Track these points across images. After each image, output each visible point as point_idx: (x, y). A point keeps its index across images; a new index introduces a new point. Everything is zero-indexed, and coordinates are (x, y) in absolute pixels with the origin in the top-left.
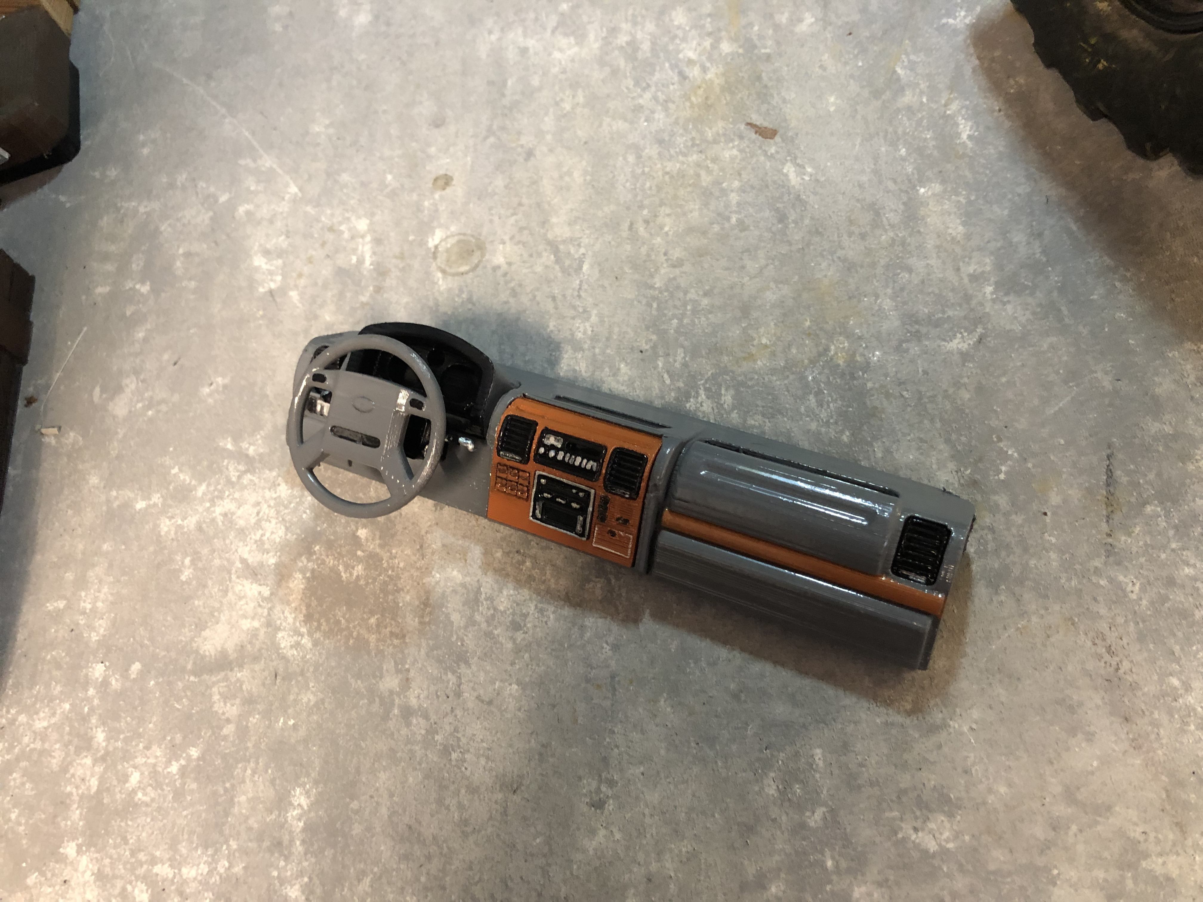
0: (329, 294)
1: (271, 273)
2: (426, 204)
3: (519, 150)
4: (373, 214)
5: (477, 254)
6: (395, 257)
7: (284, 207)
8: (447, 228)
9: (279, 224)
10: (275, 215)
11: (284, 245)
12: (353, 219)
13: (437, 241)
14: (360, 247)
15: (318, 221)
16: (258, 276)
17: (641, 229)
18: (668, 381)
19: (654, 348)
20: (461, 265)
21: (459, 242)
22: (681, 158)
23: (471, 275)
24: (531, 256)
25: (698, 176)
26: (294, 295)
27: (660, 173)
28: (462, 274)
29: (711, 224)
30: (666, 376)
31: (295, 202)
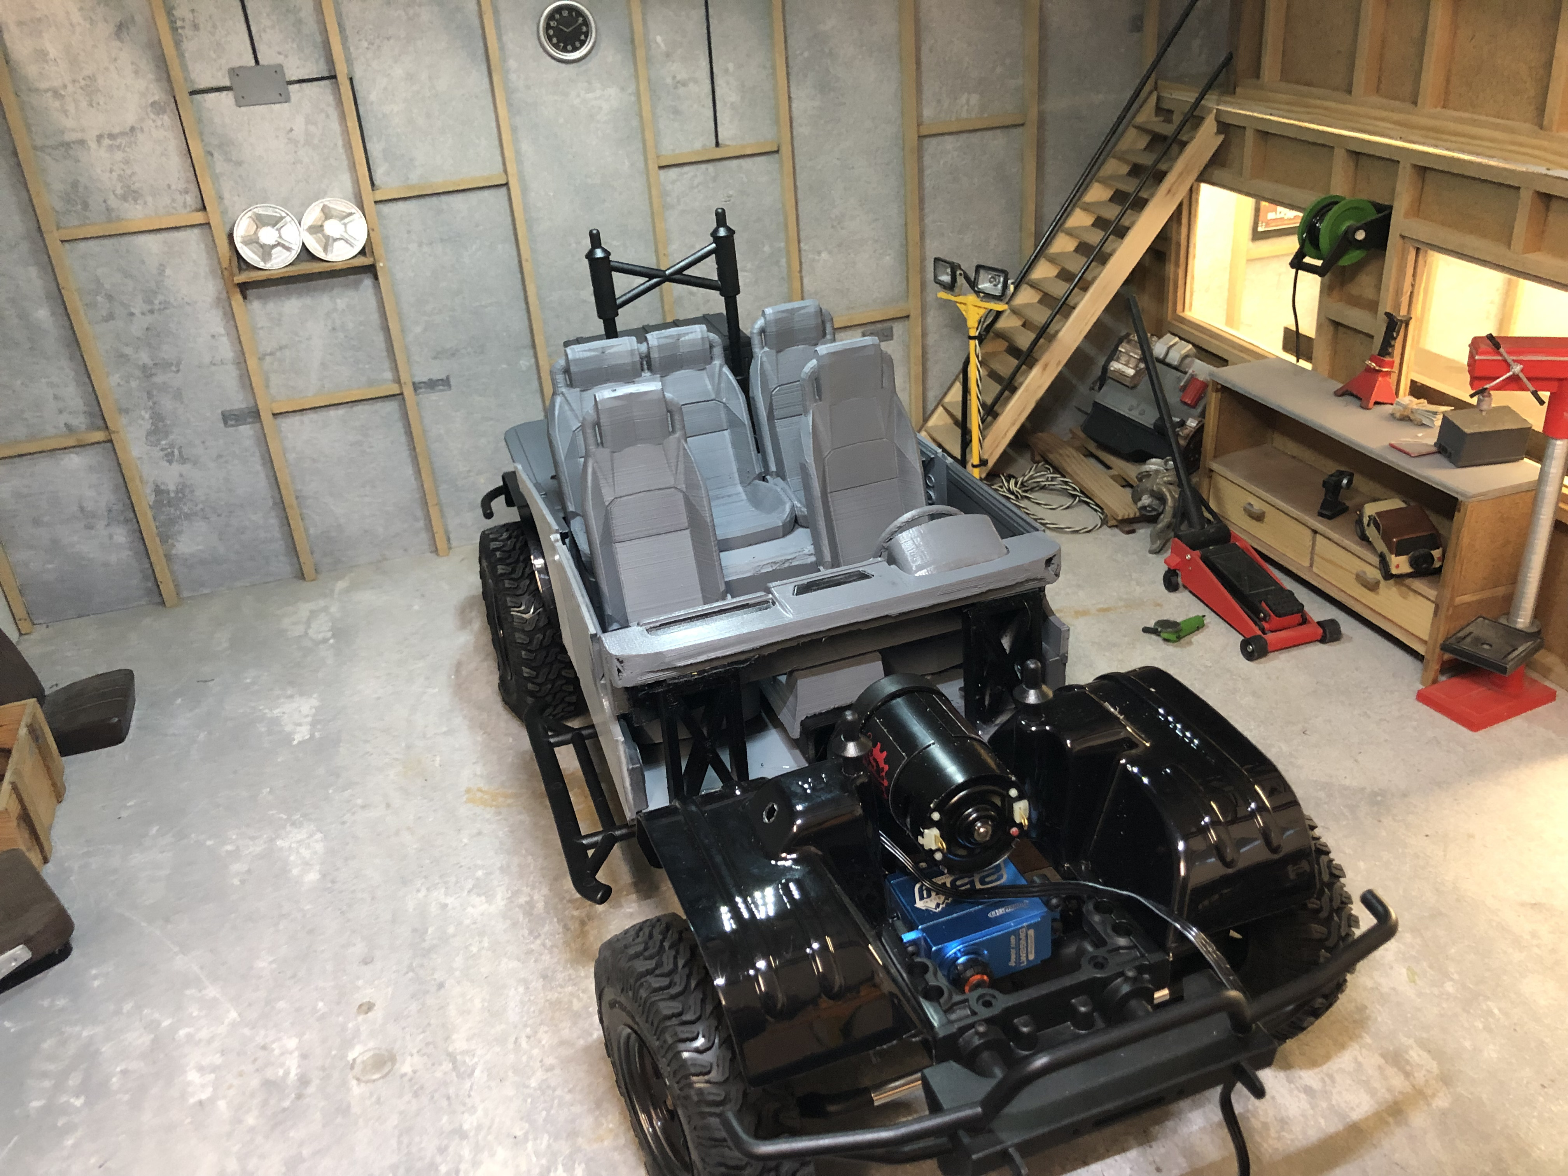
0: (255, 1101)
1: (202, 1085)
2: (350, 1026)
3: (432, 982)
4: (302, 1034)
5: (390, 1064)
6: (318, 1069)
7: (223, 1030)
8: (366, 1044)
9: (216, 1044)
10: (213, 1036)
11: (218, 1062)
12: (284, 1037)
13: (355, 1055)
14: (287, 1062)
15: (253, 1040)
16: (189, 1088)
18: (534, 1159)
19: (526, 1134)
20: (374, 1073)
21: (375, 1055)
22: (559, 989)
23: (381, 1081)
24: (433, 1065)
25: (571, 1002)
26: (222, 1104)
27: (542, 1001)
28: (374, 1081)
29: (579, 1038)
30: (533, 1156)
31: (234, 1025)
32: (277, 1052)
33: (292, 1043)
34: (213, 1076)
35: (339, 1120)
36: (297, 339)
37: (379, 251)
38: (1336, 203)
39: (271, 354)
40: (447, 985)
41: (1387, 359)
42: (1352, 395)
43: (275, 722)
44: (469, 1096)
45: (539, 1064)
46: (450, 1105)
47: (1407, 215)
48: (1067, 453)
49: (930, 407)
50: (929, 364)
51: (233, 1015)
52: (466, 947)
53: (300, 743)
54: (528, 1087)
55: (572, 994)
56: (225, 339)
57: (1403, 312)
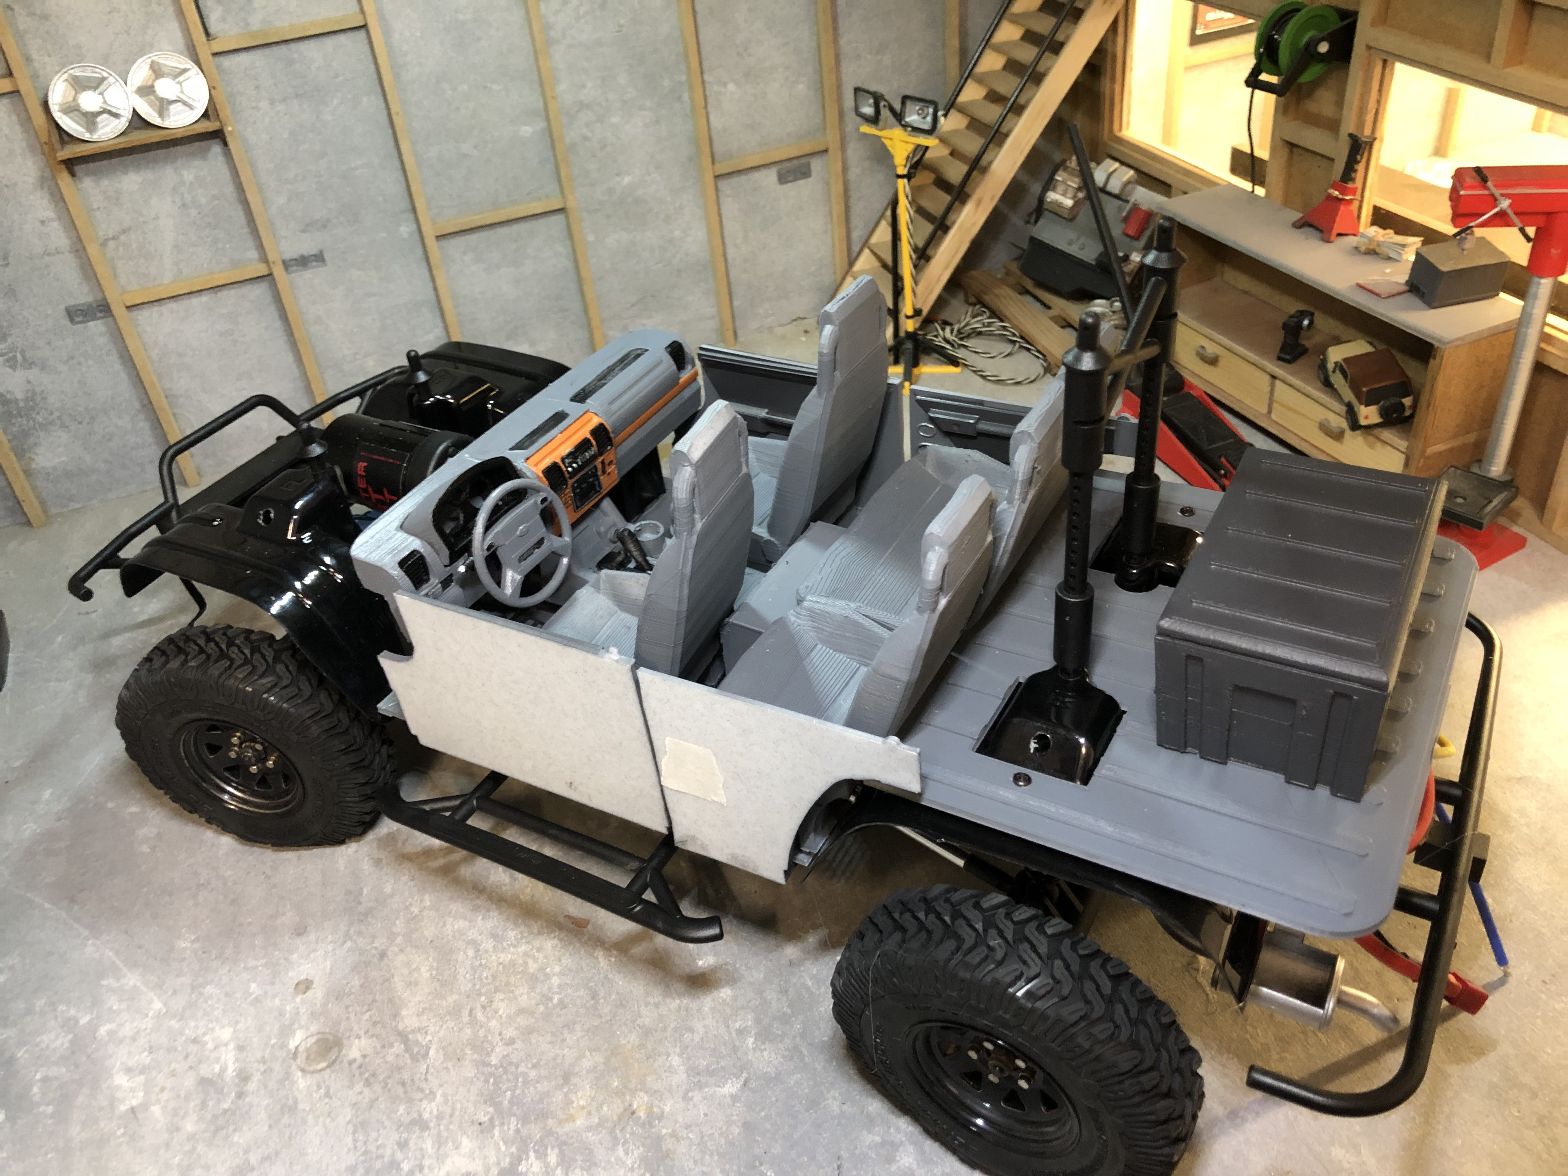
0: (192, 1104)
1: (133, 1090)
2: (288, 1008)
3: (373, 951)
4: (237, 1023)
5: (336, 1050)
6: (258, 1062)
7: (148, 1023)
8: (307, 1029)
9: (142, 1041)
10: (138, 1032)
11: (148, 1061)
12: (217, 1028)
13: (297, 1043)
14: (223, 1056)
15: (182, 1034)
16: (119, 1095)
17: (479, 1015)
18: (503, 1148)
19: (491, 1120)
20: (320, 1062)
21: (318, 1041)
22: (512, 949)
23: (328, 1071)
24: (383, 1047)
25: (526, 964)
26: (156, 1110)
27: (495, 964)
28: (321, 1070)
29: (537, 1005)
30: (501, 1143)
31: (158, 1016)
32: (210, 1046)
33: (226, 1034)
34: (142, 1077)
35: (286, 1120)
36: (141, 219)
37: (225, 112)
38: (1297, 10)
39: (113, 238)
40: (389, 953)
41: (1350, 185)
42: (1311, 226)
44: (426, 1080)
45: (498, 1038)
46: (406, 1092)
47: (1373, 24)
48: (1002, 292)
49: (856, 249)
50: (853, 202)
51: (158, 1005)
52: (407, 908)
54: (488, 1065)
55: (526, 954)
56: (56, 224)
57: (1367, 132)
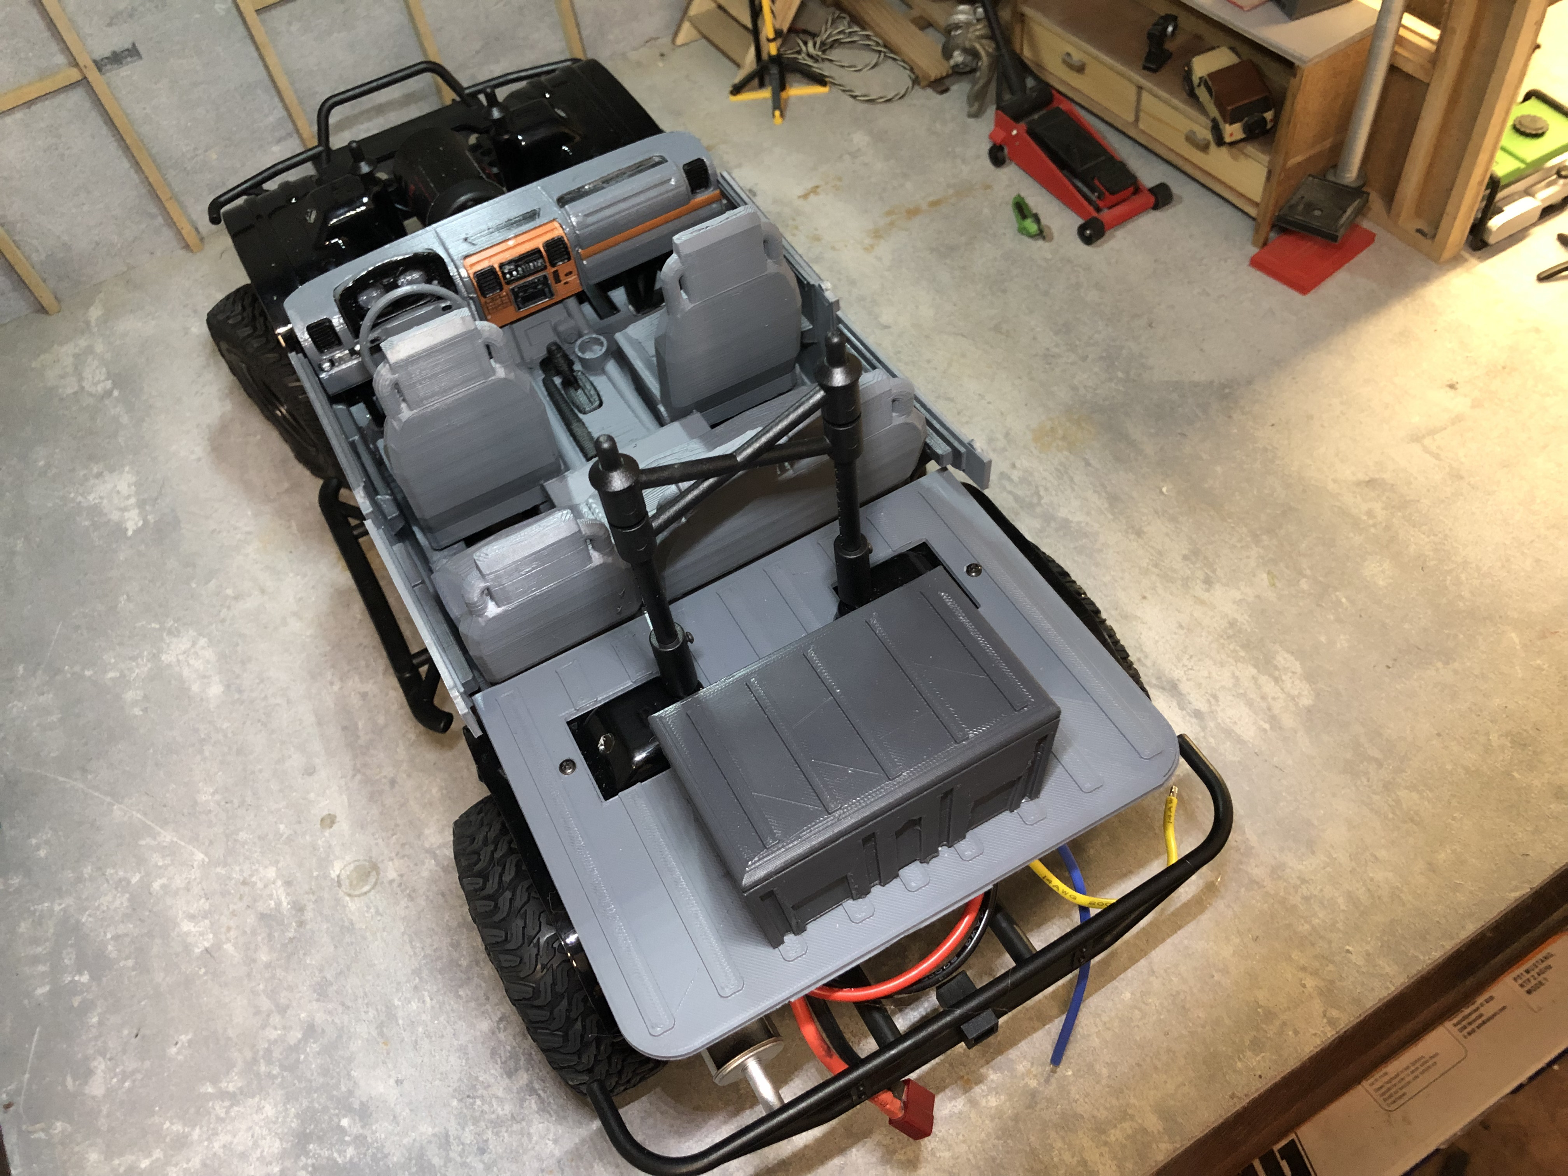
0: (260, 938)
1: (202, 934)
2: (319, 842)
4: (278, 862)
5: (374, 873)
6: (308, 893)
7: (195, 873)
8: (344, 860)
9: (195, 890)
10: (189, 882)
11: (206, 907)
12: (262, 870)
13: (337, 872)
14: (275, 893)
15: (230, 878)
16: (190, 939)
20: (362, 886)
21: (356, 867)
23: (373, 892)
24: (416, 865)
26: (228, 948)
28: (365, 893)
31: (205, 867)
32: (260, 885)
33: (271, 873)
34: (207, 922)
35: (347, 939)
43: (95, 511)
51: (199, 856)
53: (135, 532)
